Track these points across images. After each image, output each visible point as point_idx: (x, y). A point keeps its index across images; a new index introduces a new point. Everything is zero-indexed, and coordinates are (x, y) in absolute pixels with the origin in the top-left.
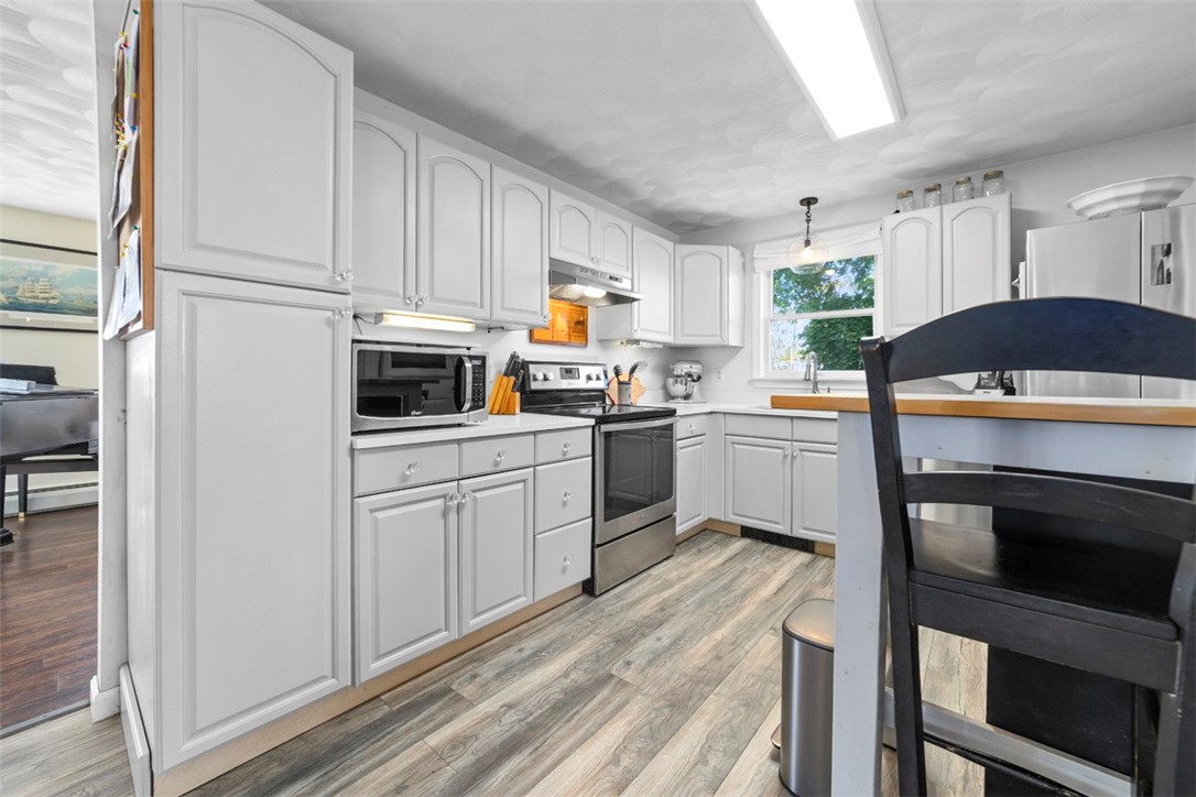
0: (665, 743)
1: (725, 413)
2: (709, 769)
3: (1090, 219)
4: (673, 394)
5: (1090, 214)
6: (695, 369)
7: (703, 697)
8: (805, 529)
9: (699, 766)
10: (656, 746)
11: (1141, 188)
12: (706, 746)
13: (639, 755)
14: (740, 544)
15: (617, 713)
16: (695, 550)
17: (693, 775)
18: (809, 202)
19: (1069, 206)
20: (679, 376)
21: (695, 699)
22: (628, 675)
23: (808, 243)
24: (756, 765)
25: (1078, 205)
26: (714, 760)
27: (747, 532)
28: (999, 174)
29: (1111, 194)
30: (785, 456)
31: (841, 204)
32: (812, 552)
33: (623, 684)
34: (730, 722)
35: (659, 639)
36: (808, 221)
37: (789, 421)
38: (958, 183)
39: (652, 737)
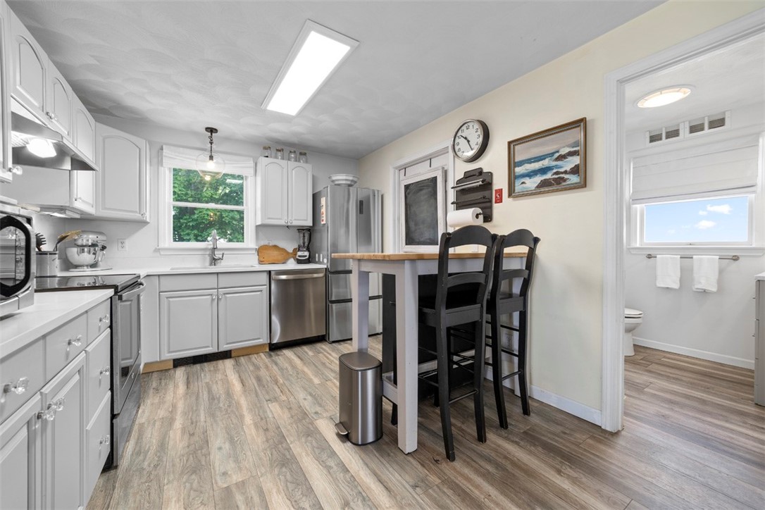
0: (306, 479)
1: (159, 275)
2: (335, 468)
3: (336, 185)
4: (75, 264)
5: (337, 183)
6: (100, 239)
7: (289, 449)
8: (228, 344)
9: (331, 471)
10: (305, 484)
11: (351, 178)
12: (321, 463)
13: (307, 496)
14: (180, 373)
15: (264, 497)
16: (151, 391)
17: (335, 476)
18: (212, 130)
19: (330, 178)
20: (85, 246)
21: (287, 453)
22: (236, 478)
23: (211, 158)
24: (344, 450)
25: (334, 178)
26: (331, 463)
27: (178, 363)
28: (305, 154)
29: (344, 177)
30: (213, 300)
31: (228, 139)
32: (230, 357)
33: (242, 485)
34: (313, 447)
35: (220, 448)
36: (211, 143)
37: (216, 276)
38: (290, 152)
39: (298, 484)
